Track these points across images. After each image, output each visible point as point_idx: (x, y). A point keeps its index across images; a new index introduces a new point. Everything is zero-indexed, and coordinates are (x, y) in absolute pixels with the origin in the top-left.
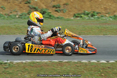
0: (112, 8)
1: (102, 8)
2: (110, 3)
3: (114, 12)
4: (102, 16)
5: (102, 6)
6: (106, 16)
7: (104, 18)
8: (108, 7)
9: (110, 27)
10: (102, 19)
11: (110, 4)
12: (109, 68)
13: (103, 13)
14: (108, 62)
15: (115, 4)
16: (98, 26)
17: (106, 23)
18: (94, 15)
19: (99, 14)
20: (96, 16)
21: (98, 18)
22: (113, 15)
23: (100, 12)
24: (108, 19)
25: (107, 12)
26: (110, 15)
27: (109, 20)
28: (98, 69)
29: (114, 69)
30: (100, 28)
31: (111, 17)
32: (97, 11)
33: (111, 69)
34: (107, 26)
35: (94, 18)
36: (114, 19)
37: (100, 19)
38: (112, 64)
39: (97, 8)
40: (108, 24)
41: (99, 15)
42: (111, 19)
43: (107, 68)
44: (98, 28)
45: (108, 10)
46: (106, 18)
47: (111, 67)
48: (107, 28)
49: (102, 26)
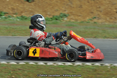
0: (19, 8)
1: (9, 9)
2: (18, 3)
3: (22, 12)
4: (9, 17)
5: (10, 6)
6: (13, 16)
7: (11, 18)
8: (15, 8)
9: (18, 28)
10: (9, 20)
11: (17, 5)
12: (19, 69)
13: (10, 13)
14: (18, 63)
15: (22, 4)
16: (7, 26)
17: (13, 24)
18: (1, 15)
19: (6, 14)
20: (4, 16)
21: (6, 18)
22: (20, 16)
23: (7, 12)
24: (15, 20)
25: (14, 13)
26: (17, 16)
27: (17, 20)
28: (8, 71)
29: (24, 71)
30: (9, 29)
31: (19, 17)
32: (5, 11)
33: (21, 71)
34: (16, 27)
35: (2, 18)
36: (22, 19)
37: (7, 19)
38: (22, 65)
39: (5, 8)
40: (17, 25)
41: (7, 16)
42: (18, 20)
43: (18, 70)
44: (7, 28)
45: (16, 11)
46: (14, 18)
47: (22, 69)
48: (16, 28)
49: (10, 27)
